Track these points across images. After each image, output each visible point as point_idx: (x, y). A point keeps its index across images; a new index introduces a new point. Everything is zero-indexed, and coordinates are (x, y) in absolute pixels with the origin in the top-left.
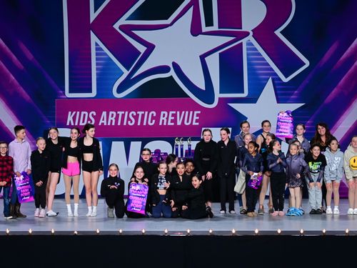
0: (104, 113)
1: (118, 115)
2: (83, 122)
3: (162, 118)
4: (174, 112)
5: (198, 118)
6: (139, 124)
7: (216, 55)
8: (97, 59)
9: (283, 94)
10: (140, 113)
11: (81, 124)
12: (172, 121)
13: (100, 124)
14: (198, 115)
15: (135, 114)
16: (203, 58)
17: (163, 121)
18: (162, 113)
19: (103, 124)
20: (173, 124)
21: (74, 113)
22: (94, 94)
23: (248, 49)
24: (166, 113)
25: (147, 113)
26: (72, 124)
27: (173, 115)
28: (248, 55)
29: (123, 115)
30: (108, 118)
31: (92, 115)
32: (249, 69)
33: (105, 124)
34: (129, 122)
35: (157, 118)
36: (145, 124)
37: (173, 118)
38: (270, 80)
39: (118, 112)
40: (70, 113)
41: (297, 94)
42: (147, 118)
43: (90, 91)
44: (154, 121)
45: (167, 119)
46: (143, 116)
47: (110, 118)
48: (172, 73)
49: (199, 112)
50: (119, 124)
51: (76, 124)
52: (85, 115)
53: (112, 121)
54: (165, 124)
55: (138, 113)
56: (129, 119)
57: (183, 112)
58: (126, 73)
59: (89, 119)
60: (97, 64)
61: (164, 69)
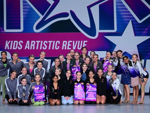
0: (28, 42)
1: (36, 43)
2: (15, 47)
3: (63, 45)
4: (71, 41)
5: (86, 45)
6: (49, 48)
7: (97, 6)
8: (24, 8)
9: (138, 30)
10: (50, 42)
11: (14, 48)
12: (70, 47)
13: (25, 49)
14: (86, 43)
15: (47, 42)
16: (89, 8)
17: (64, 47)
18: (64, 42)
19: (27, 48)
20: (70, 49)
21: (10, 41)
22: (22, 30)
23: (117, 3)
24: (66, 42)
25: (54, 42)
26: (8, 48)
27: (70, 43)
28: (117, 6)
29: (40, 43)
30: (30, 45)
31: (21, 43)
32: (117, 15)
33: (29, 49)
34: (43, 47)
35: (61, 45)
36: (53, 48)
37: (70, 45)
38: (130, 22)
39: (37, 41)
40: (7, 41)
41: (146, 31)
42: (55, 45)
43: (19, 28)
44: (59, 47)
45: (67, 45)
46: (52, 43)
47: (32, 45)
48: (70, 17)
49: (87, 41)
50: (37, 48)
51: (11, 48)
52: (16, 43)
53: (33, 47)
54: (65, 49)
55: (49, 41)
56: (43, 45)
57: (77, 41)
58: (42, 17)
59: (19, 45)
60: (24, 11)
61: (65, 15)
